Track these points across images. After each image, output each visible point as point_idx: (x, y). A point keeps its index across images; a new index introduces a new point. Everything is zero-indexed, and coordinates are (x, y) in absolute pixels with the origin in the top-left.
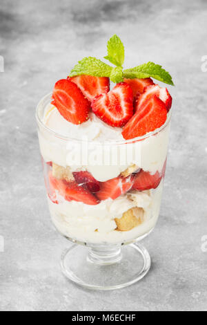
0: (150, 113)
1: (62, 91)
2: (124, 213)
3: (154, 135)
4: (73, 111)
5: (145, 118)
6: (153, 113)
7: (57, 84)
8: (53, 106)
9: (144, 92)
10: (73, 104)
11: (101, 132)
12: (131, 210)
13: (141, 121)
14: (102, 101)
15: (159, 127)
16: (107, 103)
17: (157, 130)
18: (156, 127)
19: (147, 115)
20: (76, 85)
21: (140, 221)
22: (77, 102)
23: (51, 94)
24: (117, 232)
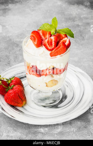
0: (60, 48)
1: (33, 35)
2: (49, 81)
3: (61, 56)
4: (36, 43)
5: (58, 50)
6: (61, 48)
7: (32, 32)
8: (30, 39)
9: (62, 39)
10: (36, 40)
11: (44, 52)
12: (52, 80)
13: (57, 50)
14: (46, 41)
15: (63, 53)
16: (48, 42)
17: (62, 55)
18: (62, 54)
19: (59, 49)
20: (39, 33)
21: (55, 84)
22: (38, 40)
23: (30, 35)
24: (46, 87)
